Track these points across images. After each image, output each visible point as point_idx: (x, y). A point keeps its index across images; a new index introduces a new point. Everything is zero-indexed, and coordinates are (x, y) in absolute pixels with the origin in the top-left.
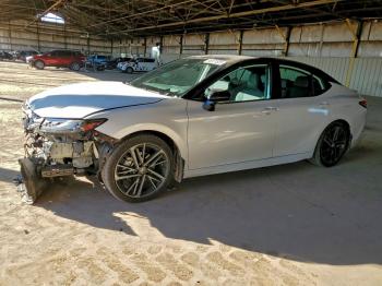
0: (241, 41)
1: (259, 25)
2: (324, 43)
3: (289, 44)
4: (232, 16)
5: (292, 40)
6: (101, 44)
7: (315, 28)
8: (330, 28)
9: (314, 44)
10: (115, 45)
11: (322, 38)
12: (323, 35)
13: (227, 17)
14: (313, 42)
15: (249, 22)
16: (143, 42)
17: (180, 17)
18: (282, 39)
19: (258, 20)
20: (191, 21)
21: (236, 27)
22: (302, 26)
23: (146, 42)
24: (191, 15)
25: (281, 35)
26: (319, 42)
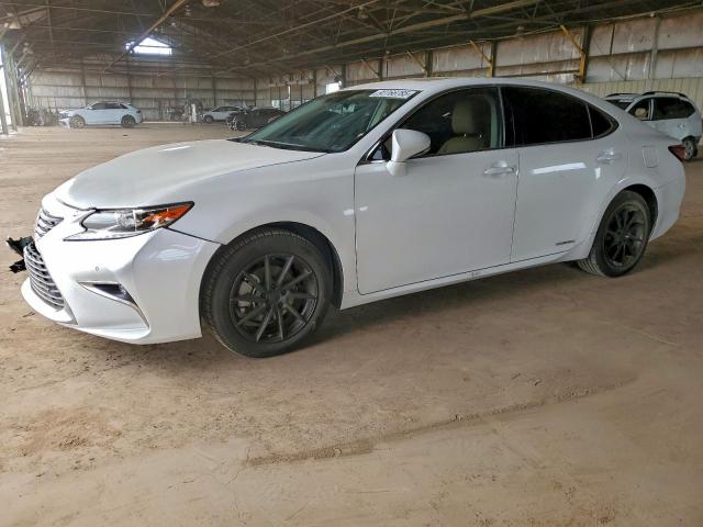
0: (493, 61)
1: (528, 27)
2: (659, 52)
3: (588, 60)
4: (476, 14)
5: (594, 52)
6: (236, 86)
7: (640, 24)
8: (670, 22)
9: (640, 56)
10: (261, 86)
11: (656, 43)
12: (656, 36)
13: (465, 17)
14: (639, 53)
15: (510, 24)
16: (311, 77)
17: (377, 26)
18: (574, 50)
19: (526, 18)
20: (399, 31)
21: (484, 36)
22: (613, 23)
23: (315, 76)
24: (398, 19)
25: (571, 43)
26: (650, 51)
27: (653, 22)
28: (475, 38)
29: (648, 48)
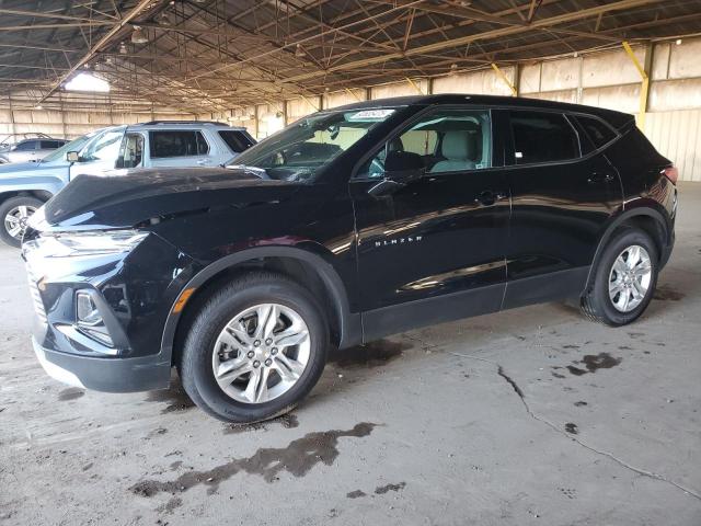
2: (584, 89)
4: (409, 53)
5: (524, 89)
7: (565, 63)
8: (592, 62)
11: (581, 81)
12: (581, 75)
13: (400, 56)
14: (565, 90)
15: (443, 63)
16: (253, 113)
17: (316, 64)
18: (507, 87)
19: (459, 57)
20: (337, 68)
21: (419, 73)
22: (541, 62)
23: (256, 112)
24: (335, 57)
25: (502, 81)
26: (576, 89)
27: (577, 62)
28: (411, 75)
29: (574, 87)
